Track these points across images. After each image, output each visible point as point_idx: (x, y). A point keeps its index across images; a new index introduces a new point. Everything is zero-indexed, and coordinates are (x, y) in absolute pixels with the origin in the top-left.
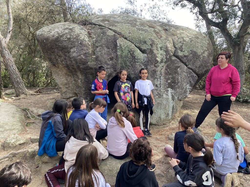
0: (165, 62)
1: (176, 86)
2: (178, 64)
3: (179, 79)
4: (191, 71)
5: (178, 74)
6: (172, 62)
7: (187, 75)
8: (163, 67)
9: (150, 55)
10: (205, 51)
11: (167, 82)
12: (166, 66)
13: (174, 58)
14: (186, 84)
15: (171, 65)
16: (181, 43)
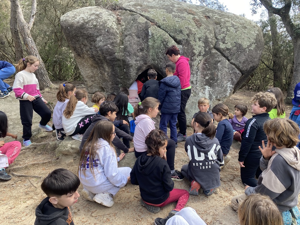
0: (204, 56)
1: (215, 84)
2: (219, 58)
3: (219, 75)
4: (234, 67)
5: (218, 70)
6: (212, 55)
7: (229, 72)
8: (200, 60)
9: (186, 46)
10: (253, 44)
11: (205, 79)
12: (204, 60)
13: (214, 51)
14: (226, 81)
15: (210, 59)
16: (224, 33)
